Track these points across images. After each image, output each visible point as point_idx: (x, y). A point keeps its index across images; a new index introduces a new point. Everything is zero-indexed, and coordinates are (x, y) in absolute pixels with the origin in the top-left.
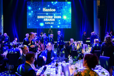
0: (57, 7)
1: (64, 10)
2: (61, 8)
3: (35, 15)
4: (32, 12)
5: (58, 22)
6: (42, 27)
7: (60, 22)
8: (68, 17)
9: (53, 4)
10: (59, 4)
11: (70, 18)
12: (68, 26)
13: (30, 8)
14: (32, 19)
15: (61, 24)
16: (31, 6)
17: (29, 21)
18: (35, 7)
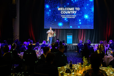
0: (78, 5)
1: (86, 8)
2: (82, 6)
3: (53, 14)
4: (50, 10)
5: (79, 22)
6: (60, 27)
7: (81, 22)
8: (90, 16)
9: (73, 2)
10: (80, 1)
11: (93, 18)
12: (90, 26)
13: (47, 6)
14: (50, 18)
15: (82, 24)
16: (49, 5)
17: (46, 21)
18: (53, 5)
